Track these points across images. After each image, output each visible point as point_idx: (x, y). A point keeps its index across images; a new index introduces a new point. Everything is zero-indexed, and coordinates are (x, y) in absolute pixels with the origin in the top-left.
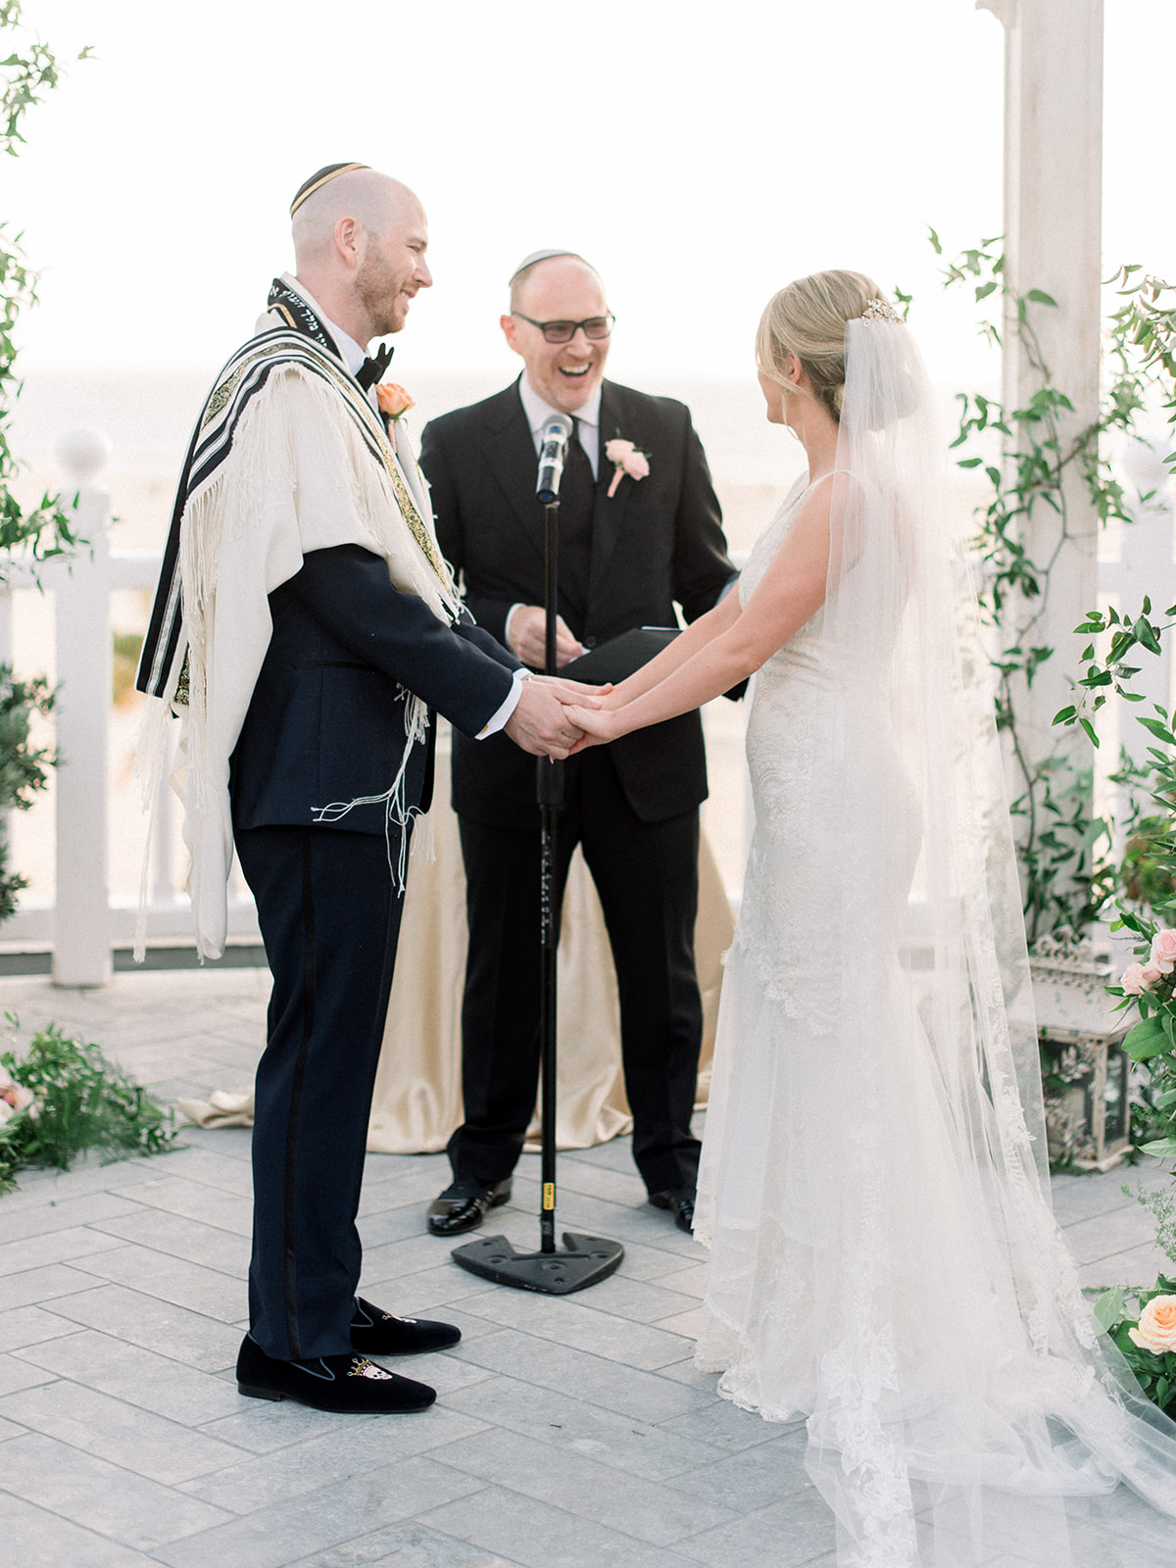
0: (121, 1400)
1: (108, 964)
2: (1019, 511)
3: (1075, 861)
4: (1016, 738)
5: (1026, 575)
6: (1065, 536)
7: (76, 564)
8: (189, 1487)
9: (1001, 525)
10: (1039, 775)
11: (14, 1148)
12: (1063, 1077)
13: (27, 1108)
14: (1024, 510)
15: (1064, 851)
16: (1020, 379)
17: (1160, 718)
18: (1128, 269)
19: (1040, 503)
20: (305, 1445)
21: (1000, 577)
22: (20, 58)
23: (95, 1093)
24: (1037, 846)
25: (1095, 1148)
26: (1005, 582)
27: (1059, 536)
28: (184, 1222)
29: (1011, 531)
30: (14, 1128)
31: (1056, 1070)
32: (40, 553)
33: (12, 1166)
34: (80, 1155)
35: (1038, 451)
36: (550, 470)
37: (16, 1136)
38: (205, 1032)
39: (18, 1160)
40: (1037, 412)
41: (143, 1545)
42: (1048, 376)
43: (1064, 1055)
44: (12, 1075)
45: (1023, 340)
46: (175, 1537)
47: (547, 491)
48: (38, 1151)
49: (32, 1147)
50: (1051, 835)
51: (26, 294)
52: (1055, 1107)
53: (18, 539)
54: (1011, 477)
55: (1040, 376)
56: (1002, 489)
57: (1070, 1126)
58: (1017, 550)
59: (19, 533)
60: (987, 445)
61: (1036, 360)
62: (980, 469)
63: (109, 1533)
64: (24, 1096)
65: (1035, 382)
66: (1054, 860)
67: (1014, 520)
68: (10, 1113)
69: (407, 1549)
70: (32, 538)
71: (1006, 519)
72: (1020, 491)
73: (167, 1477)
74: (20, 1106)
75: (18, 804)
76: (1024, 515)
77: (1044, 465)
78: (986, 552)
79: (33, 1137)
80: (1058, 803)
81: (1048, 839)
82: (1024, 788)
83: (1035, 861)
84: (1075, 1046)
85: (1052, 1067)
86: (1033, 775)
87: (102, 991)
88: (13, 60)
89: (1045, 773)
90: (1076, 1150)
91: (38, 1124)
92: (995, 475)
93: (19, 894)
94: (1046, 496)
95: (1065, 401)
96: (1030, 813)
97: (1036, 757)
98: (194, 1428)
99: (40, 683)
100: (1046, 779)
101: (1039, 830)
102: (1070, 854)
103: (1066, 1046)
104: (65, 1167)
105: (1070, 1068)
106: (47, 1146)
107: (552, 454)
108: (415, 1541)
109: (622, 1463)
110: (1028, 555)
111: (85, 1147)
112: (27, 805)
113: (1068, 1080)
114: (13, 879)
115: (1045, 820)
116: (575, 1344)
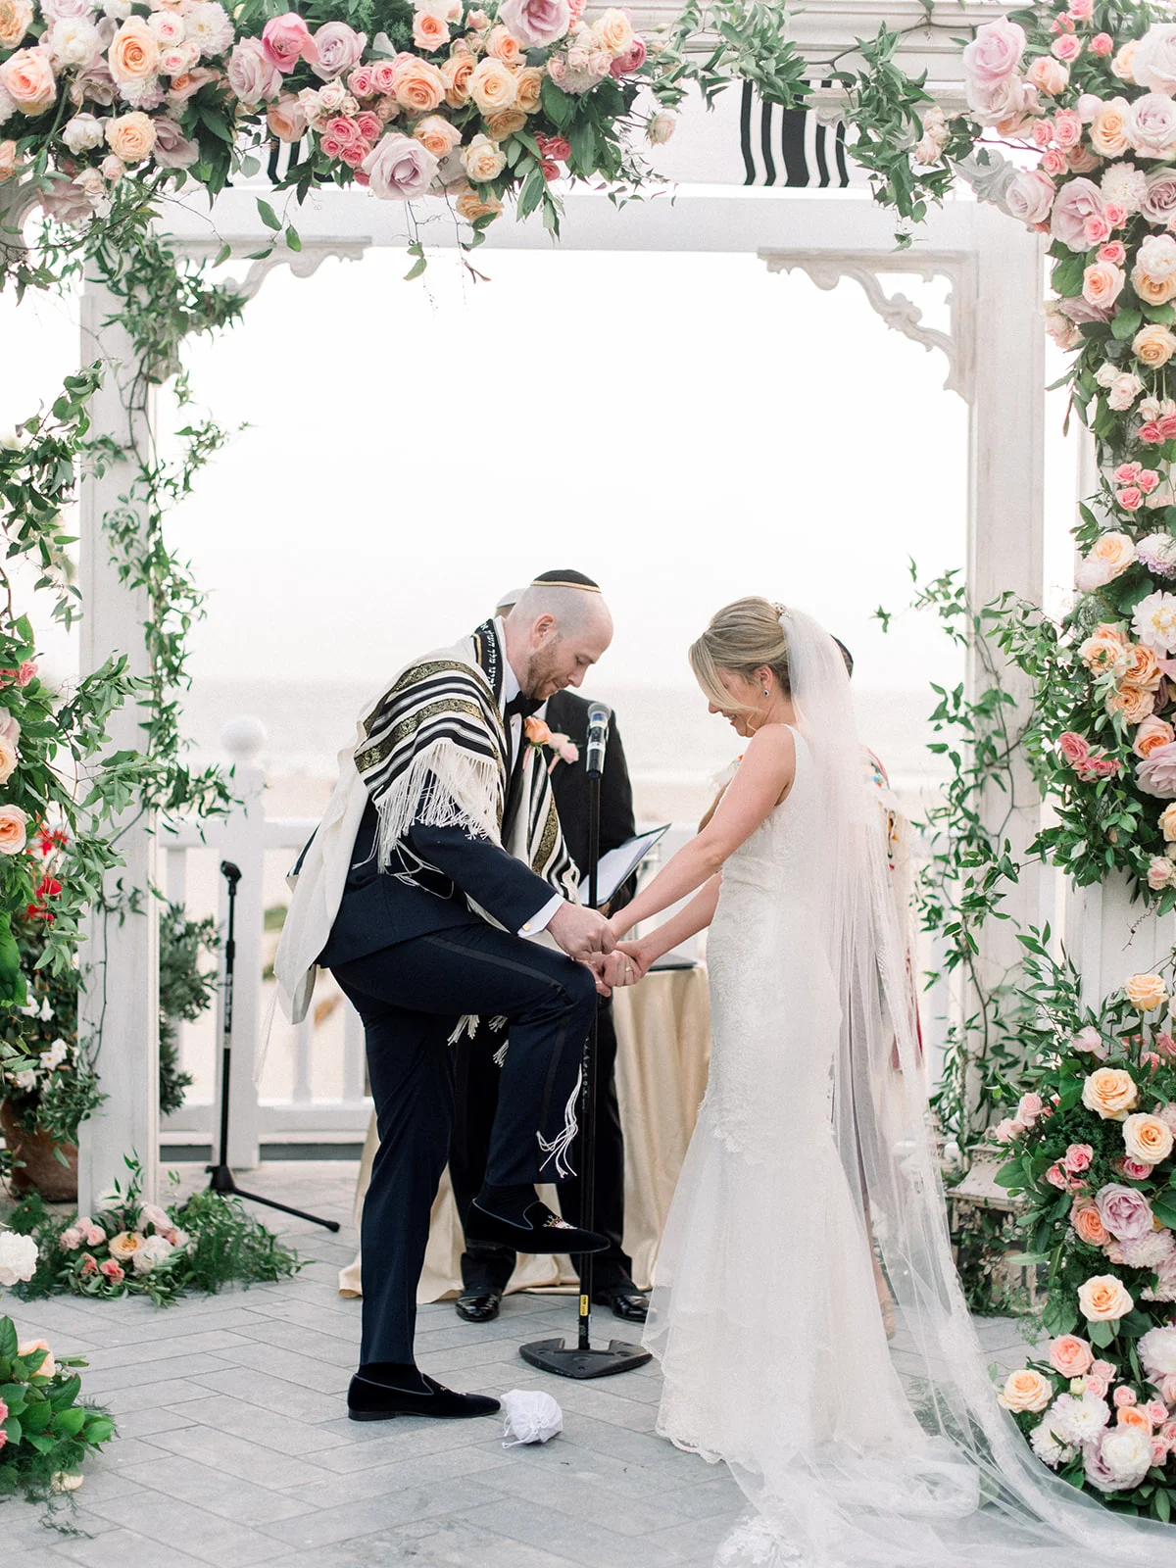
0: (243, 1439)
1: (256, 1153)
2: (975, 786)
3: (1020, 1067)
4: (972, 970)
5: (981, 838)
6: (1013, 807)
7: (231, 818)
8: (289, 1491)
9: (960, 799)
10: (990, 999)
11: (174, 1276)
12: (1003, 1239)
13: (185, 1247)
14: (980, 786)
15: (1010, 1059)
16: (976, 681)
17: (1035, 936)
18: (1006, 595)
19: (991, 783)
20: (376, 1470)
21: (960, 839)
22: (194, 429)
23: (239, 1238)
24: (989, 1055)
25: (1028, 1296)
26: (963, 844)
27: (1009, 807)
28: (301, 1330)
29: (970, 803)
30: (175, 1261)
31: (997, 1234)
32: (204, 812)
33: (173, 1290)
34: (228, 1284)
35: (989, 739)
36: (595, 752)
37: (175, 1267)
38: (330, 1204)
39: (177, 1285)
40: (987, 707)
41: (251, 1524)
42: (998, 680)
43: (1004, 1222)
44: (172, 1218)
45: (979, 650)
46: (275, 1520)
47: (594, 771)
48: (194, 1279)
49: (190, 1275)
50: (1002, 1046)
51: (197, 611)
52: (996, 1263)
53: (185, 800)
54: (969, 758)
55: (993, 679)
56: (962, 769)
57: (1008, 1278)
58: (973, 818)
59: (188, 796)
60: (954, 735)
61: (990, 668)
62: (946, 753)
63: (226, 1515)
64: (182, 1236)
65: (988, 683)
66: (1002, 1067)
67: (972, 791)
68: (172, 1250)
69: (442, 1532)
70: (197, 799)
71: (965, 793)
72: (976, 772)
73: (273, 1486)
74: (179, 1244)
75: (185, 1016)
76: (978, 790)
77: (993, 750)
78: (953, 819)
79: (189, 1268)
80: (1007, 1022)
81: (998, 1050)
82: (979, 1008)
83: (987, 1068)
84: (1012, 1213)
85: (994, 1231)
86: (986, 1000)
87: (251, 1173)
88: (187, 431)
89: (994, 997)
90: (1013, 1298)
91: (192, 1259)
92: (955, 758)
93: (186, 1089)
94: (996, 777)
95: (1008, 698)
96: (983, 1029)
97: (988, 985)
98: (294, 1457)
99: (208, 923)
100: (996, 1002)
101: (991, 1043)
102: (1016, 1063)
103: (1005, 1214)
104: (214, 1292)
105: (1009, 1232)
106: (201, 1275)
107: (597, 739)
108: (450, 1527)
109: (610, 1487)
110: (982, 822)
111: (230, 1277)
112: (193, 1017)
113: (1007, 1241)
114: (180, 1077)
115: (995, 1035)
116: (589, 1414)
